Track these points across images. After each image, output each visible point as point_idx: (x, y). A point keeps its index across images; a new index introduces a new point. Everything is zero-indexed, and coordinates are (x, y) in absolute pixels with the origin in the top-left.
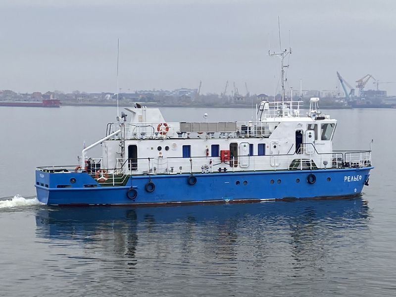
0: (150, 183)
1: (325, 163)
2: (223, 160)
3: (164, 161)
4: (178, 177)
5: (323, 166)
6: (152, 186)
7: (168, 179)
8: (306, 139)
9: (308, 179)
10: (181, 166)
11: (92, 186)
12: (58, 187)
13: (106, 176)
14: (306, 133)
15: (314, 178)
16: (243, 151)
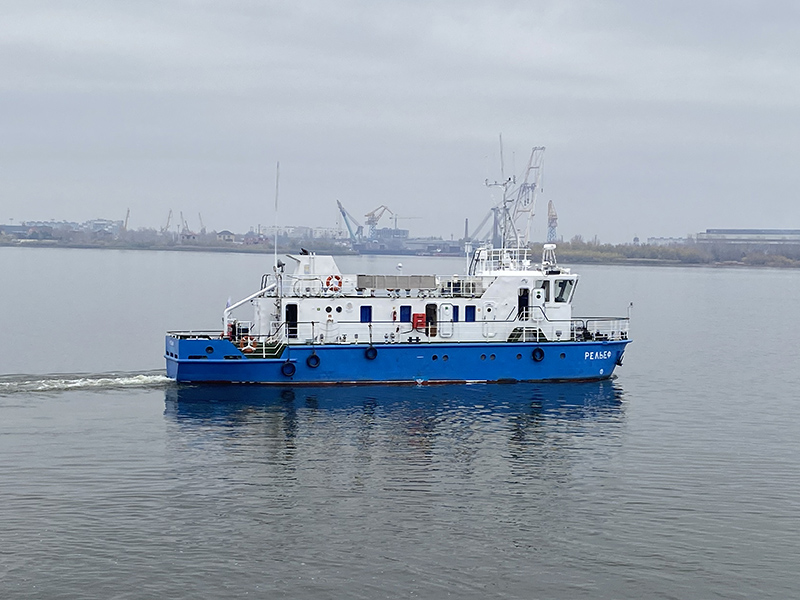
0: (314, 356)
1: (558, 334)
2: (415, 327)
3: (335, 326)
4: (352, 348)
5: (555, 338)
6: (317, 359)
7: (339, 350)
8: (533, 301)
9: (534, 354)
10: (358, 334)
11: (235, 358)
12: (190, 358)
13: (254, 345)
14: (533, 292)
15: (542, 354)
16: (444, 315)
